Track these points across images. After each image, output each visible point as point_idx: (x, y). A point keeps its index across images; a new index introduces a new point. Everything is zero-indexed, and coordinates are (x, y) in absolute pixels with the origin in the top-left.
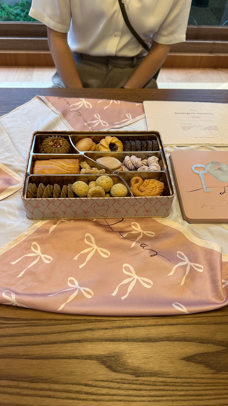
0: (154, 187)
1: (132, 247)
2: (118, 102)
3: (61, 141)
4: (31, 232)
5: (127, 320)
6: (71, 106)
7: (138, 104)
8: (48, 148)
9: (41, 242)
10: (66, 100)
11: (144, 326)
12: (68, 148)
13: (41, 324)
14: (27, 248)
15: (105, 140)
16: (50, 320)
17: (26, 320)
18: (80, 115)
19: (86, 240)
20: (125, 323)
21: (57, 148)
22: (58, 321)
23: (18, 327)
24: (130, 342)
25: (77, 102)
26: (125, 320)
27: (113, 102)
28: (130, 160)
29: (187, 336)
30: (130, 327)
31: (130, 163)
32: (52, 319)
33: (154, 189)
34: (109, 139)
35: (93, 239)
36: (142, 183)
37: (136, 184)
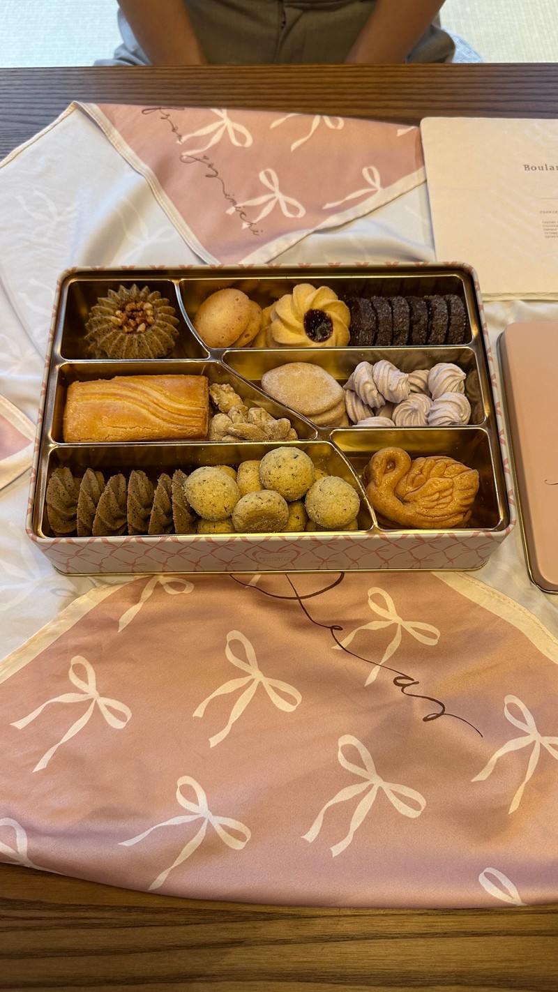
0: (446, 490)
1: (367, 683)
2: (336, 123)
3: (148, 305)
4: (66, 625)
5: (345, 916)
6: (184, 139)
7: (402, 131)
8: (108, 335)
9: (98, 656)
10: (168, 115)
11: (393, 938)
12: (172, 332)
13: (103, 921)
14: (58, 676)
15: (292, 301)
16: (130, 909)
17: (62, 907)
18: (214, 173)
19: (228, 651)
20: (339, 927)
21: (135, 336)
22: (150, 912)
23: (40, 928)
24: (351, 984)
25: (205, 123)
26: (340, 916)
27: (322, 122)
28: (371, 380)
29: (513, 970)
30: (352, 939)
31: (372, 390)
32: (134, 907)
33: (445, 494)
34: (306, 296)
35: (250, 650)
36: (407, 469)
37: (387, 475)
